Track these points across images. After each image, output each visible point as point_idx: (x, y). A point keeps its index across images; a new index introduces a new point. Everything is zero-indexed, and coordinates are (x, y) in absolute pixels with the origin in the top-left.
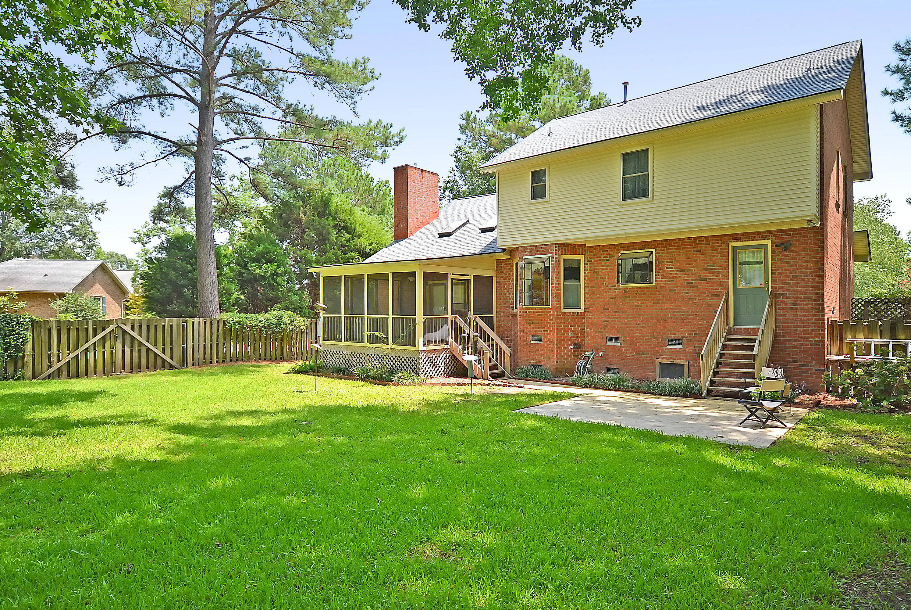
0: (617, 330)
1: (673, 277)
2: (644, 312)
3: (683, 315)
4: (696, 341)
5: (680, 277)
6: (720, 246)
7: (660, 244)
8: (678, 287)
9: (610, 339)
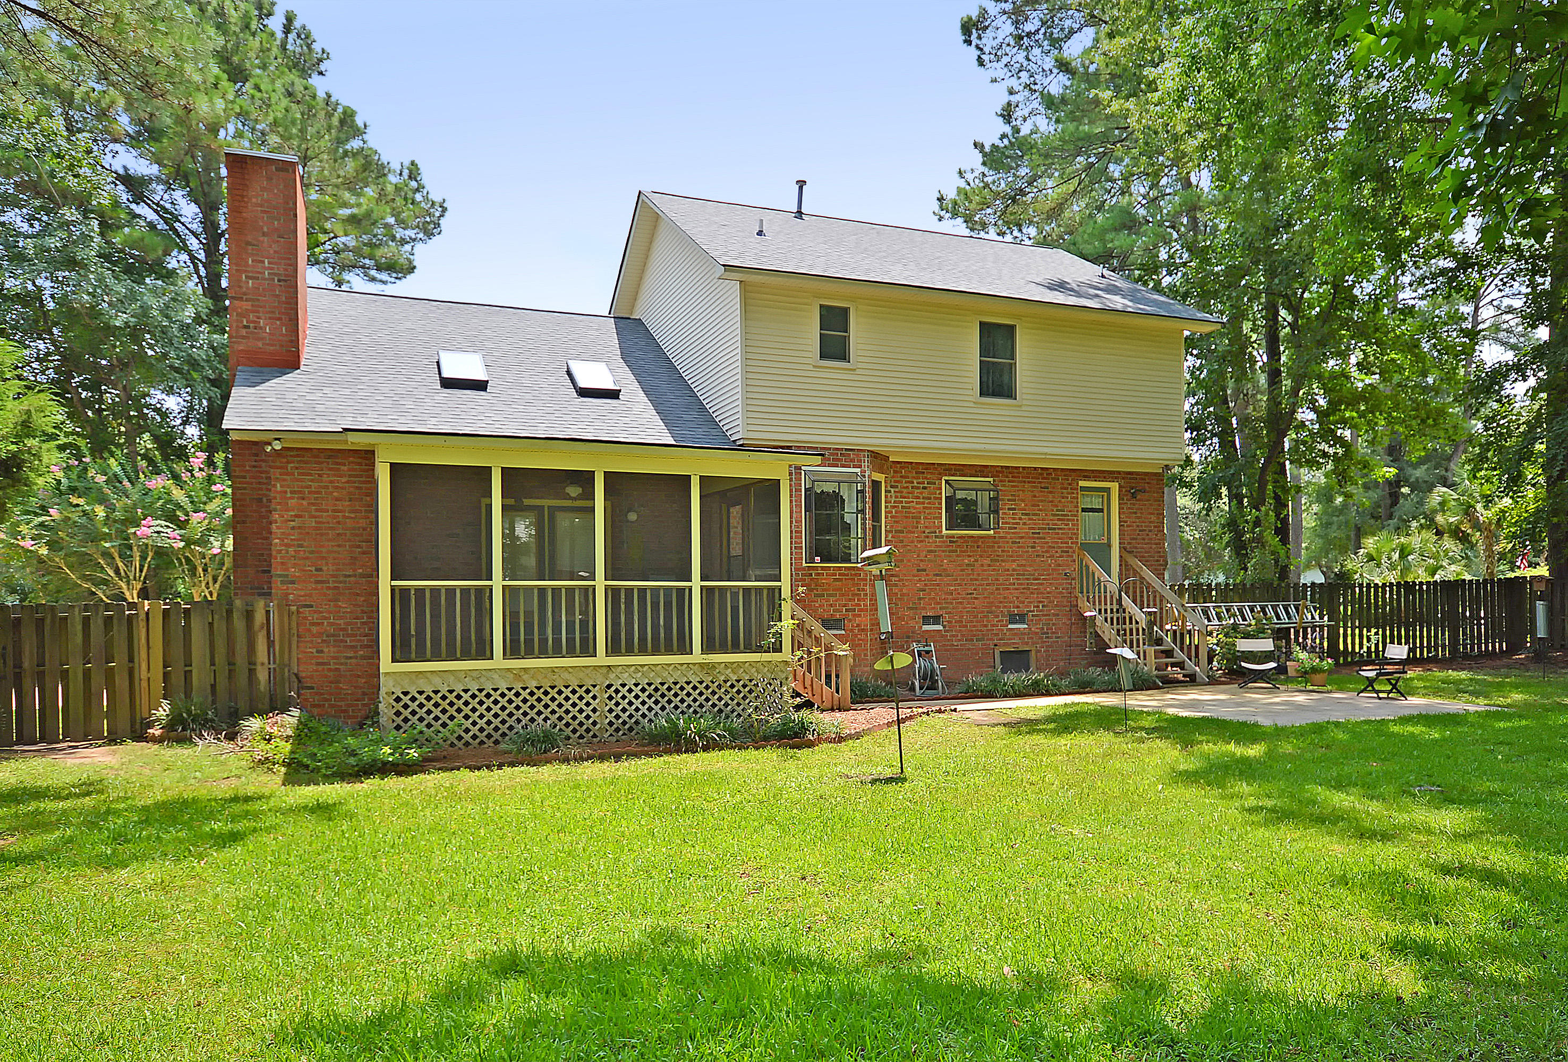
0: (939, 603)
1: (1017, 523)
2: (979, 575)
3: (1028, 579)
4: (1043, 615)
5: (1024, 524)
6: (1070, 484)
7: (1000, 472)
8: (1022, 538)
9: (926, 620)
